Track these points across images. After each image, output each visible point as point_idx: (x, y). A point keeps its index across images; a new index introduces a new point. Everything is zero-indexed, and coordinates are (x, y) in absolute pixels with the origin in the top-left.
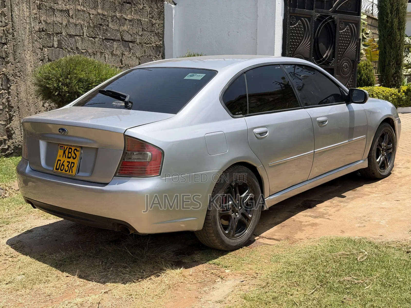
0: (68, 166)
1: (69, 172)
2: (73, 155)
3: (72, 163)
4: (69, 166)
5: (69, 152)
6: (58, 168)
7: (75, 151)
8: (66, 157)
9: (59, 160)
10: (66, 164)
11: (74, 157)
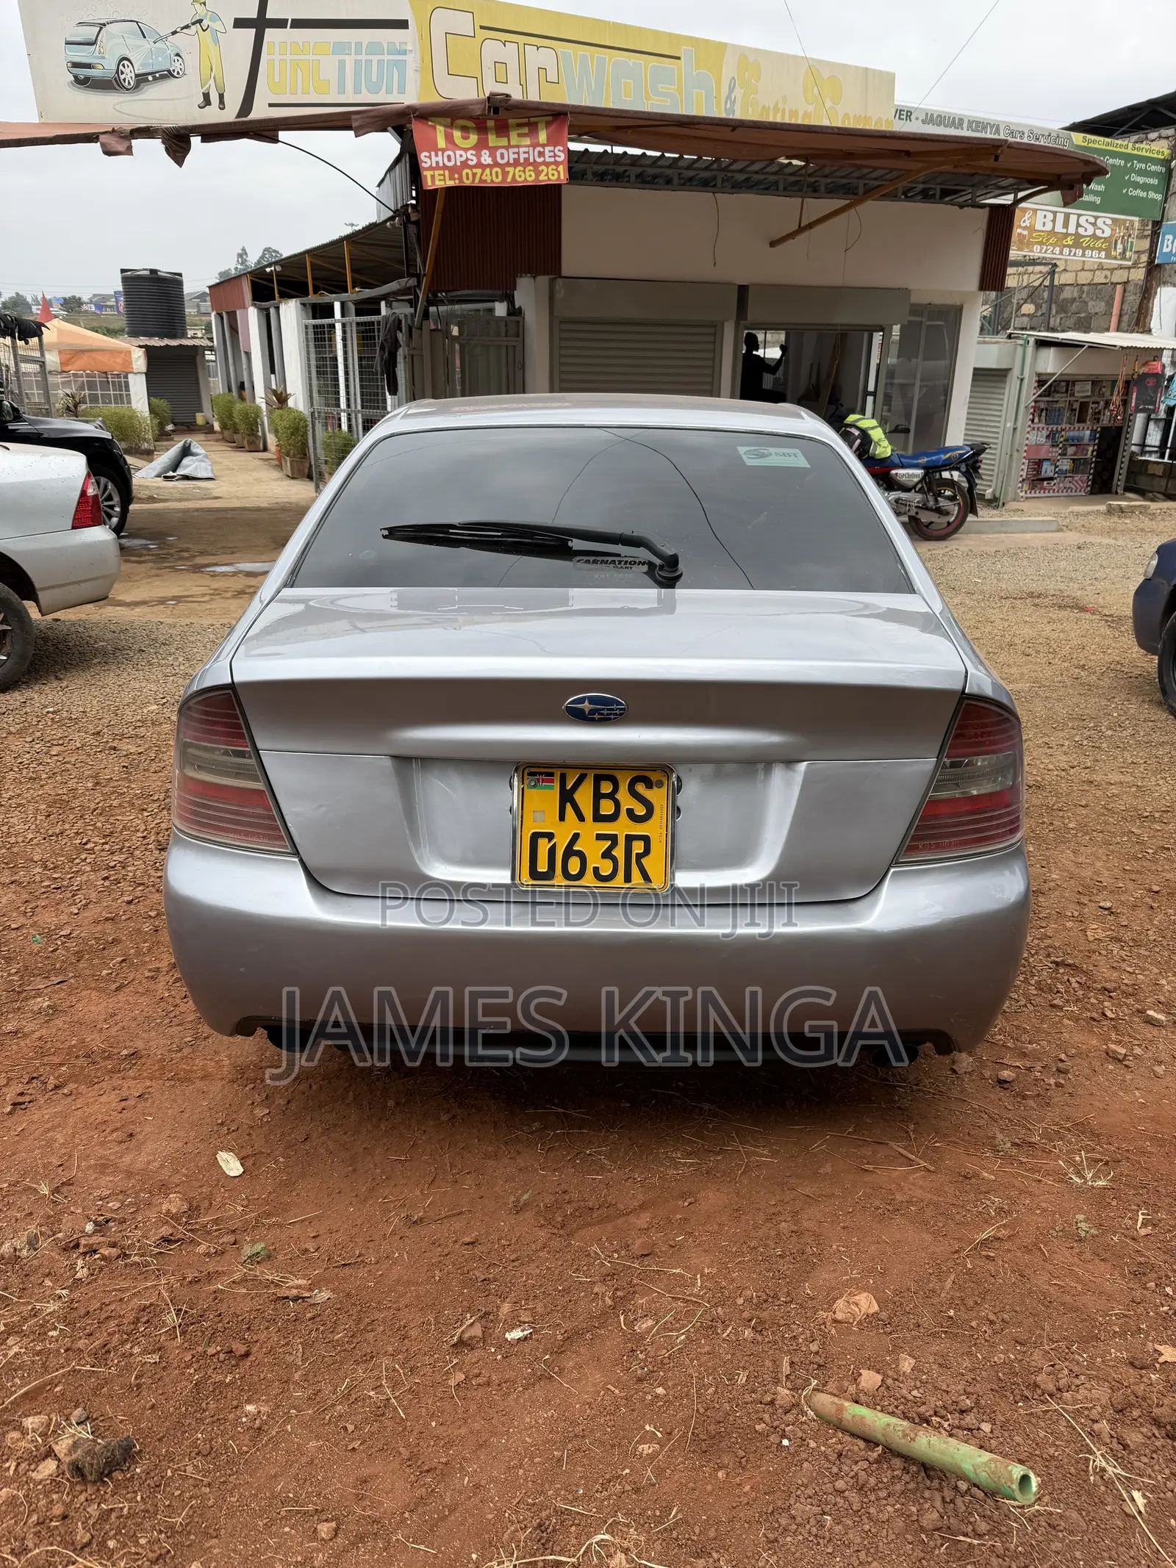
0: (607, 854)
1: (628, 878)
2: (627, 801)
3: (630, 839)
4: (619, 852)
5: (598, 796)
6: (542, 867)
7: (640, 788)
8: (581, 818)
9: (535, 837)
10: (592, 849)
11: (641, 811)
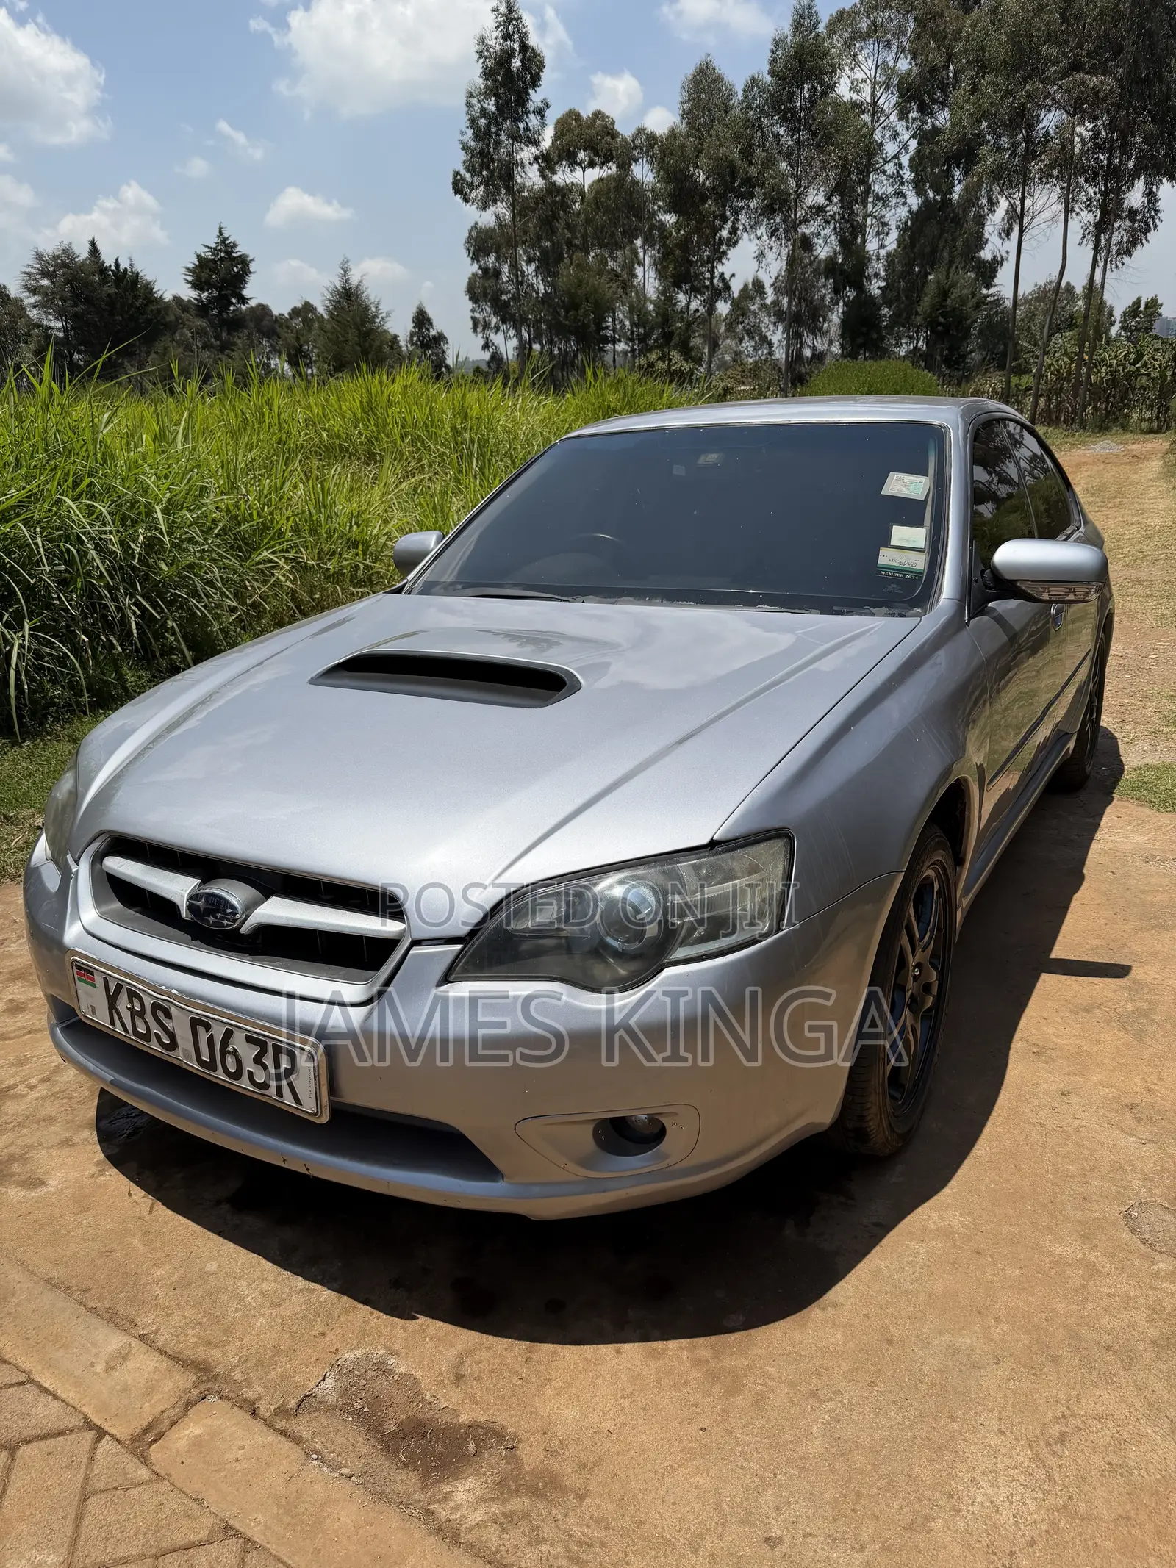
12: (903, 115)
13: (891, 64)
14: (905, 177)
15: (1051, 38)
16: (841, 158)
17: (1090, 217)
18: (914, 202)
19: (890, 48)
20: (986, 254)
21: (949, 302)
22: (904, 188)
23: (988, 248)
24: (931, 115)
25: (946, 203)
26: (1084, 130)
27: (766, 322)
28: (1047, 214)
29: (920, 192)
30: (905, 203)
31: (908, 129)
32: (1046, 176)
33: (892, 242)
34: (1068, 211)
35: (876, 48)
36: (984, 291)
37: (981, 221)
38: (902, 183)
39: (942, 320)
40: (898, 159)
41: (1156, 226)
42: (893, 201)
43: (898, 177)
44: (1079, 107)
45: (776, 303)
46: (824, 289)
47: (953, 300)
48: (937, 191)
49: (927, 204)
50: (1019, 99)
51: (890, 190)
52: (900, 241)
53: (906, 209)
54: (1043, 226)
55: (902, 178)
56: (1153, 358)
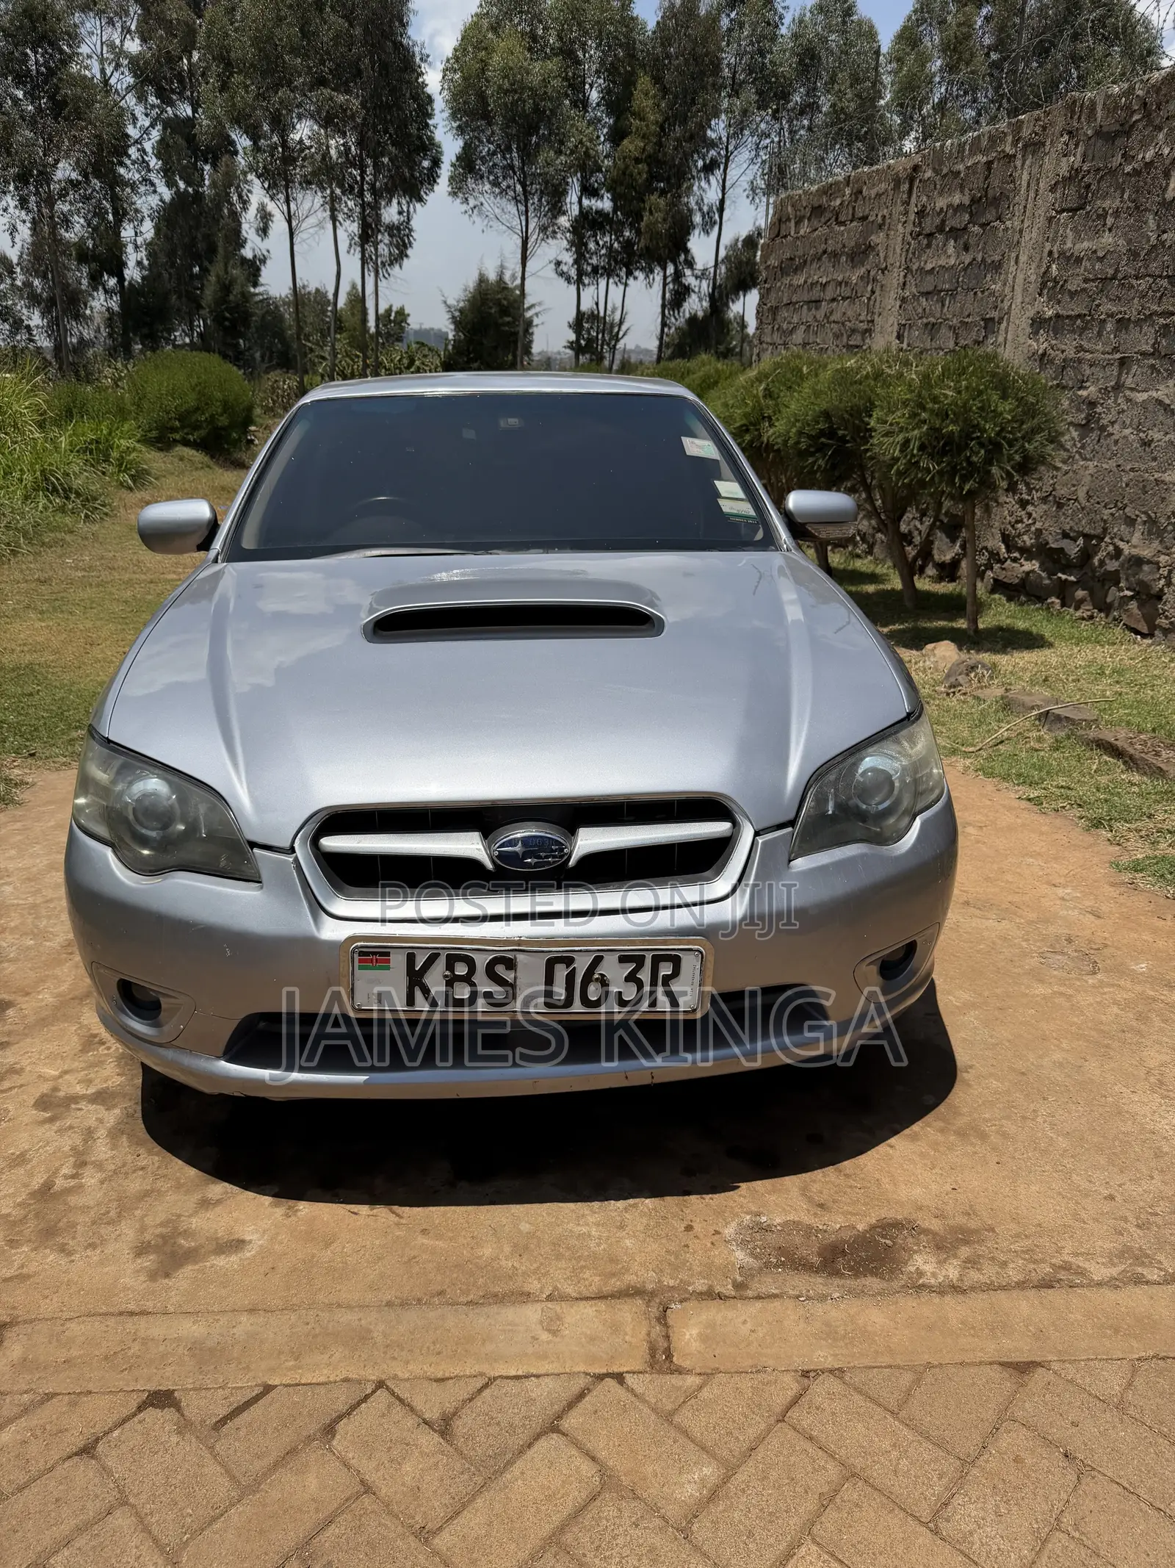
12: (141, 98)
13: (118, 42)
14: (152, 164)
15: (294, 51)
16: (96, 136)
17: (354, 227)
18: (167, 194)
19: (114, 25)
20: (247, 253)
21: (231, 298)
22: (153, 176)
23: (249, 246)
24: (171, 103)
25: (198, 196)
26: (334, 145)
27: (21, 307)
28: (312, 220)
29: (170, 184)
30: (155, 192)
31: (147, 115)
32: (307, 183)
33: (148, 229)
34: (334, 219)
35: (98, 23)
36: (252, 290)
37: (235, 217)
38: (149, 170)
39: (227, 315)
40: (141, 144)
41: (410, 243)
42: (142, 189)
43: (144, 164)
44: (330, 121)
45: (27, 284)
46: (80, 276)
47: (235, 296)
48: (188, 183)
49: (180, 197)
50: (274, 105)
51: (137, 176)
52: (158, 229)
53: (157, 197)
54: (311, 230)
55: (148, 165)
56: (423, 364)
